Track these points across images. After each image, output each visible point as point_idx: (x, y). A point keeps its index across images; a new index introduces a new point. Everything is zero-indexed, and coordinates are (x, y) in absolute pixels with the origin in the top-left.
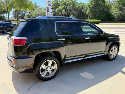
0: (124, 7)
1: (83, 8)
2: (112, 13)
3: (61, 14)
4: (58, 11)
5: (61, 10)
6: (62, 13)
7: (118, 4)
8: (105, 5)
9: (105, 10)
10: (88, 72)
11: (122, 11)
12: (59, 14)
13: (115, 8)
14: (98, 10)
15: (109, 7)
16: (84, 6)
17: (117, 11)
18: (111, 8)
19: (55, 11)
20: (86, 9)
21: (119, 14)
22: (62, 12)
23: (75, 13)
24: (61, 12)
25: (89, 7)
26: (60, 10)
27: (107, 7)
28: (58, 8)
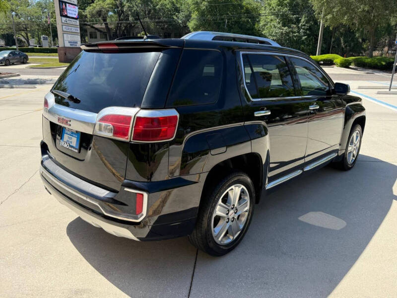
0: (293, 15)
1: (177, 10)
2: (263, 29)
3: (104, 26)
4: (93, 16)
5: (103, 13)
6: (106, 24)
7: (279, 6)
8: (242, 7)
9: (243, 19)
10: (320, 211)
11: (289, 27)
12: (96, 26)
13: (270, 17)
14: (222, 19)
15: (254, 13)
16: (178, 6)
17: (275, 27)
18: (260, 15)
19: (83, 13)
20: (187, 13)
21: (282, 33)
22: (108, 20)
23: (152, 26)
24: (105, 20)
25: (197, 10)
26: (99, 13)
27: (248, 11)
28: (94, 5)
